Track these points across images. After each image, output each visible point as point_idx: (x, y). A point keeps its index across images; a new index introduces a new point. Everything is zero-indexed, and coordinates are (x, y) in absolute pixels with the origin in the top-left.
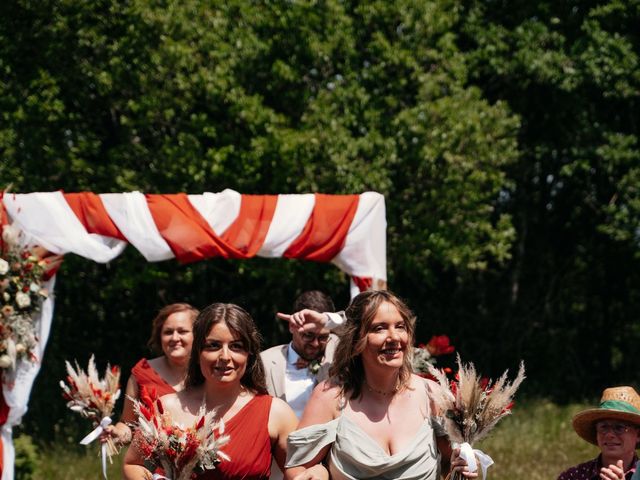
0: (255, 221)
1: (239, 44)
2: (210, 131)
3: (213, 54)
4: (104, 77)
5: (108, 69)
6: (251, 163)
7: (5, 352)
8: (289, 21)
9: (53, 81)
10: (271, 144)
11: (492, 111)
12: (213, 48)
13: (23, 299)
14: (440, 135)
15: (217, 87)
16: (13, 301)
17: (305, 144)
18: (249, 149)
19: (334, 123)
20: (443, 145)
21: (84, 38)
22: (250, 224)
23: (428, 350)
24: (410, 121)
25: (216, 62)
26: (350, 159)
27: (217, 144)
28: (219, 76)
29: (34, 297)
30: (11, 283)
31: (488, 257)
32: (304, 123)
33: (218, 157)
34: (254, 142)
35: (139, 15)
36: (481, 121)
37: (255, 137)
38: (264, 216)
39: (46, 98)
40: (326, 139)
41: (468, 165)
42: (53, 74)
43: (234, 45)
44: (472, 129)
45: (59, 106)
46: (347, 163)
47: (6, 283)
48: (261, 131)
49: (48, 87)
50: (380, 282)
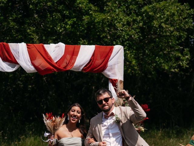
0: (71, 56)
2: (67, 13)
6: (83, 26)
10: (91, 19)
11: (182, 7)
14: (160, 16)
17: (105, 18)
18: (82, 20)
19: (117, 11)
20: (161, 21)
22: (68, 57)
24: (148, 10)
26: (123, 25)
27: (69, 18)
31: (179, 67)
32: (105, 10)
33: (69, 23)
34: (84, 17)
36: (177, 11)
37: (85, 15)
38: (74, 54)
40: (114, 17)
41: (172, 29)
44: (174, 14)
46: (122, 27)
48: (87, 13)
50: (121, 81)
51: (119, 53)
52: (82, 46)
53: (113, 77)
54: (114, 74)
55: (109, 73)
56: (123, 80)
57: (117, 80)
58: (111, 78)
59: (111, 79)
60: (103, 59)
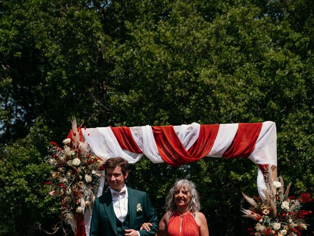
1: (251, 94)
3: (237, 97)
4: (187, 111)
7: (79, 205)
8: (275, 83)
9: (165, 114)
13: (88, 178)
16: (83, 179)
23: (299, 201)
25: (239, 101)
28: (239, 107)
29: (94, 177)
30: (82, 170)
35: (203, 81)
43: (249, 94)
47: (79, 170)
51: (270, 131)
52: (221, 125)
53: (263, 162)
54: (264, 157)
56: (276, 165)
57: (267, 166)
58: (259, 163)
59: (260, 165)
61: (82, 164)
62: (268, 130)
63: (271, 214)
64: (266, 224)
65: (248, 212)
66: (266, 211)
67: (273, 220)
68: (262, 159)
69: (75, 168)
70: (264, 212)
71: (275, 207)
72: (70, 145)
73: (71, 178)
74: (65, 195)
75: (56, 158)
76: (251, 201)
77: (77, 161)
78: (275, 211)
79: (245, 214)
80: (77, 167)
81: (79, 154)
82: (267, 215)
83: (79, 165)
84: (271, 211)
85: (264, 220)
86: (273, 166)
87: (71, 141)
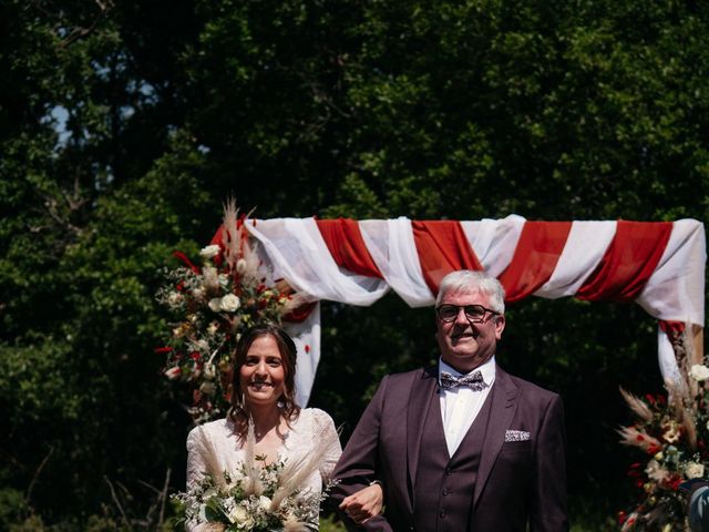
3: (658, 102)
4: (537, 129)
5: (543, 120)
9: (482, 134)
12: (658, 96)
15: (659, 137)
21: (514, 86)
25: (662, 111)
30: (242, 321)
35: (577, 60)
39: (474, 152)
42: (482, 126)
45: (487, 162)
47: (236, 321)
49: (476, 140)
50: (696, 328)
51: (689, 242)
52: (576, 224)
53: (670, 316)
54: (675, 305)
55: (657, 304)
56: (702, 324)
57: (683, 324)
58: (664, 318)
59: (665, 322)
60: (641, 262)
61: (243, 309)
62: (686, 241)
63: (682, 443)
64: (670, 466)
65: (631, 434)
66: (671, 436)
67: (687, 457)
68: (670, 310)
69: (227, 317)
70: (666, 437)
71: (692, 425)
72: (219, 262)
73: (217, 339)
74: (202, 378)
75: (184, 290)
76: (639, 406)
77: (231, 302)
78: (694, 437)
79: (625, 439)
80: (232, 315)
81: (237, 282)
82: (674, 444)
83: (237, 311)
84: (684, 434)
85: (665, 455)
86: (694, 325)
87: (221, 253)
